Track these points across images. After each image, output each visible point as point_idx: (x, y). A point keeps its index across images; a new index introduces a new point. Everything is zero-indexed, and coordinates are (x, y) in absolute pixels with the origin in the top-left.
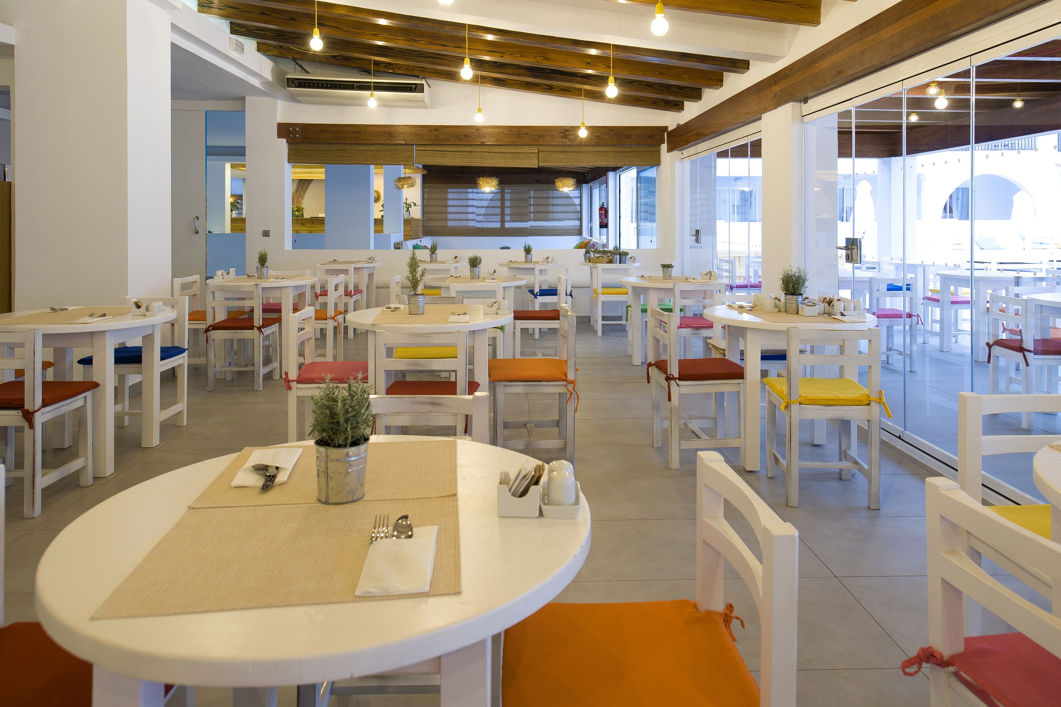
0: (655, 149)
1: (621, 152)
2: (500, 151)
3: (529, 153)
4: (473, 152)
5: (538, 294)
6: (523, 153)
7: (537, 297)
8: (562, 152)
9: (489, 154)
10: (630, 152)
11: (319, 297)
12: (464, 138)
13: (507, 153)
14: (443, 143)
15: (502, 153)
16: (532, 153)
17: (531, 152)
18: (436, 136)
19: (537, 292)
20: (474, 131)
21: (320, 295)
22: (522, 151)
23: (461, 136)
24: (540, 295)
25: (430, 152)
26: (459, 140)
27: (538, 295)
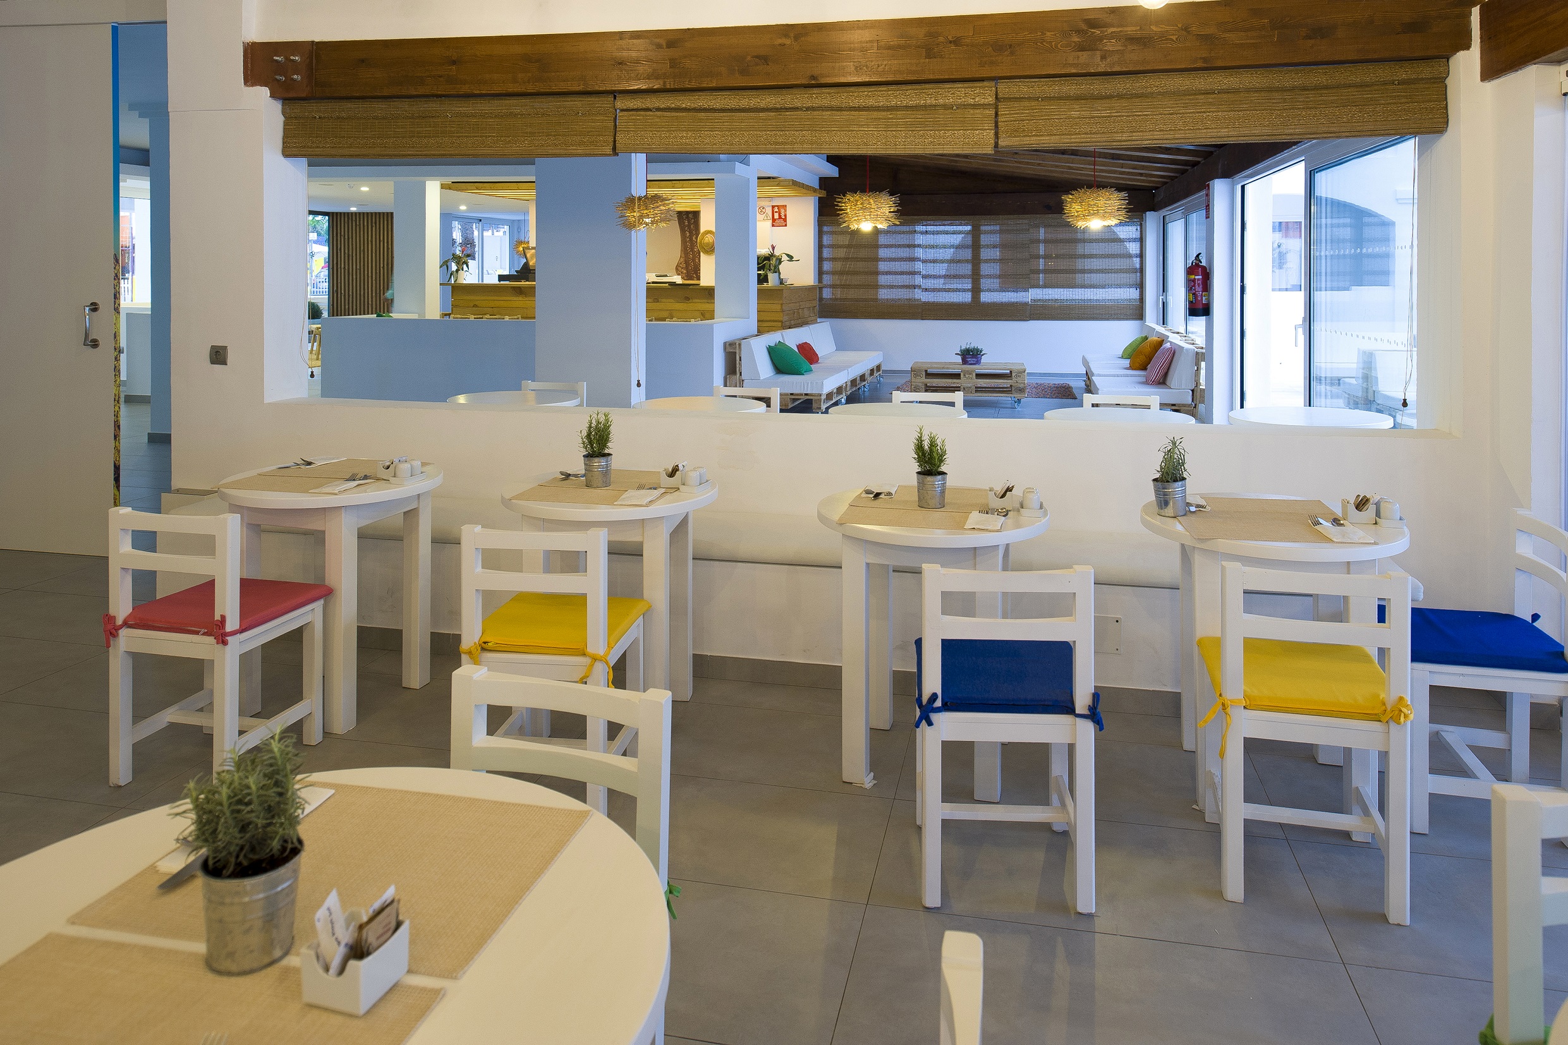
0: (1425, 71)
1: (1293, 89)
2: (871, 102)
3: (965, 106)
4: (787, 109)
5: (938, 703)
6: (945, 107)
7: (934, 717)
8: (1078, 98)
9: (837, 116)
10: (1327, 87)
11: (123, 632)
12: (757, 65)
13: (896, 108)
14: (694, 85)
15: (878, 109)
16: (975, 106)
17: (972, 101)
18: (673, 63)
19: (934, 697)
20: (788, 42)
21: (126, 624)
22: (941, 101)
23: (749, 58)
24: (947, 707)
25: (658, 113)
26: (744, 72)
27: (938, 710)
